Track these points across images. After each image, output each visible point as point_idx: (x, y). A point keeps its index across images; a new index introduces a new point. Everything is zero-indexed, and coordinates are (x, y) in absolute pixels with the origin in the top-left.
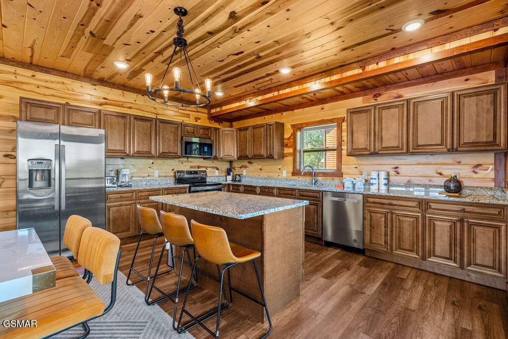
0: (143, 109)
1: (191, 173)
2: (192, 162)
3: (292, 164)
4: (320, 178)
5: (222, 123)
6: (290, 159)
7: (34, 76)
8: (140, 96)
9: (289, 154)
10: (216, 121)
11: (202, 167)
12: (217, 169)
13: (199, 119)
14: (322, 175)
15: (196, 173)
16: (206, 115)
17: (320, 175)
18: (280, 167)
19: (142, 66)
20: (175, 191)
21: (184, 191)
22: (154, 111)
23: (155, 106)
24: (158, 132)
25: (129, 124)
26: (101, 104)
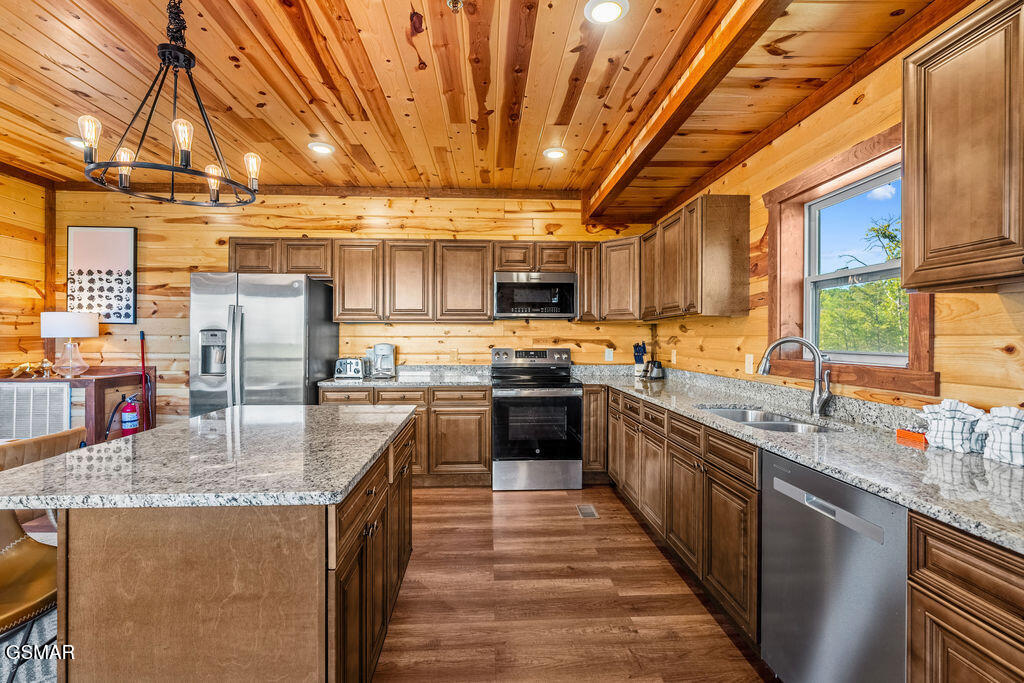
0: (428, 225)
1: (526, 354)
2: (536, 329)
3: (767, 333)
4: (845, 391)
5: (627, 227)
6: (760, 313)
7: (264, 202)
8: (421, 200)
9: (761, 297)
10: (609, 226)
11: (565, 341)
12: (611, 345)
13: (559, 226)
14: (853, 377)
15: (541, 354)
16: (579, 215)
17: (844, 377)
18: (739, 342)
19: (345, 139)
20: (457, 394)
21: (480, 395)
22: (449, 225)
23: (451, 215)
24: (439, 267)
25: (381, 259)
26: (353, 229)
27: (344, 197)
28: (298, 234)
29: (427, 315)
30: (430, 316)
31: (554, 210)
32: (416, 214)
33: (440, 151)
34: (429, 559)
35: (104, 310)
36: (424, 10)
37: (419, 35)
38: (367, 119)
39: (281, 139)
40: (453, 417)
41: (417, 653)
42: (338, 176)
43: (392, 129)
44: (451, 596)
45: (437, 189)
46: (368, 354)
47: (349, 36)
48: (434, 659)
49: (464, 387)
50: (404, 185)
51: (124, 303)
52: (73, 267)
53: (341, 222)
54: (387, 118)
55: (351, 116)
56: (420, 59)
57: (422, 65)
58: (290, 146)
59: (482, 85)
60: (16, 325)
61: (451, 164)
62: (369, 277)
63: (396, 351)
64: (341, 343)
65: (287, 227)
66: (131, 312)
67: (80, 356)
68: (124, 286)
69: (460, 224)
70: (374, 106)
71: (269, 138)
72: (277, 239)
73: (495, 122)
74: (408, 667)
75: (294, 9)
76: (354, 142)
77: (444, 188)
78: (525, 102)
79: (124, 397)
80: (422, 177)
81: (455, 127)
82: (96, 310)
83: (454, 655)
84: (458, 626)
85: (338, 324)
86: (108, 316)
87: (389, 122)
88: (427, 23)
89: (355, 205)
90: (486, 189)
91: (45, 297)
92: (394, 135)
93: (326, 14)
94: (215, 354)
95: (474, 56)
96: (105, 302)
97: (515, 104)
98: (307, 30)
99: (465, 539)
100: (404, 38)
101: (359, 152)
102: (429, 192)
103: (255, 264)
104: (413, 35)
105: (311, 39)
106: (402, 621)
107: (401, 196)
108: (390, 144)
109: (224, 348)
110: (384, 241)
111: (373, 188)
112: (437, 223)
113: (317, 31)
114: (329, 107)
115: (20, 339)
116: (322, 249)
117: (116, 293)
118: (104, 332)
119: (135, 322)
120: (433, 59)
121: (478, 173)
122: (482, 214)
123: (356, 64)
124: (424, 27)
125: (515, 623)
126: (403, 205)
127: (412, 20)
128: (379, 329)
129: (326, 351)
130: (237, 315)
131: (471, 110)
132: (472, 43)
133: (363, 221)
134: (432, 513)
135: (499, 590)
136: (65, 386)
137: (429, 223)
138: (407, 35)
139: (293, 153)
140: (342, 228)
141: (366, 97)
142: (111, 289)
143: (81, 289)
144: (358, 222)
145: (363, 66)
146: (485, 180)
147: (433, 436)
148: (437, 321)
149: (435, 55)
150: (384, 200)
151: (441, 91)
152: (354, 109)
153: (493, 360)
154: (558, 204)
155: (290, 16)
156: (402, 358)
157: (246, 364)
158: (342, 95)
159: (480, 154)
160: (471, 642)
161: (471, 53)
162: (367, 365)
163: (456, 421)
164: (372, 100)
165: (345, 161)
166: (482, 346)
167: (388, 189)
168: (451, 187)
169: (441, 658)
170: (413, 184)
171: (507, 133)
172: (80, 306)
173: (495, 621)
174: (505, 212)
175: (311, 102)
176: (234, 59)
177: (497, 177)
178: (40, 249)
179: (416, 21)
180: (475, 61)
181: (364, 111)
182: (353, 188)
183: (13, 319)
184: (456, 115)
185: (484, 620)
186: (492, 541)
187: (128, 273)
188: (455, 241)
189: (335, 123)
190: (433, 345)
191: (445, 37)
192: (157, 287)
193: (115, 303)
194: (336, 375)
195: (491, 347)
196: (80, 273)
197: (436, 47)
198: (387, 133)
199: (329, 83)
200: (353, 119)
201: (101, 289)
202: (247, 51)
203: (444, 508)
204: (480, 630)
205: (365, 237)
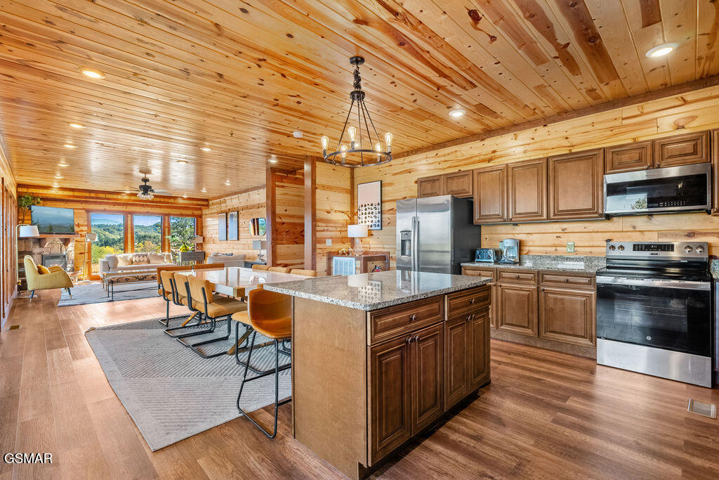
1: (646, 247)
8: (540, 128)
11: (704, 234)
13: (692, 118)
15: (666, 247)
19: (468, 103)
20: (563, 278)
21: (586, 280)
22: (566, 143)
23: (566, 134)
24: (551, 179)
25: (505, 178)
26: (490, 160)
27: (484, 140)
28: (456, 170)
29: (541, 216)
30: (545, 217)
31: (685, 102)
32: (536, 140)
33: (539, 88)
34: (508, 391)
35: (370, 224)
36: (475, 6)
37: (481, 21)
38: (475, 86)
39: (433, 115)
40: (559, 297)
41: (464, 437)
42: (476, 127)
43: (494, 86)
44: (509, 418)
45: (553, 116)
46: (500, 246)
47: (439, 44)
48: (472, 445)
49: (570, 273)
50: (524, 121)
51: (377, 219)
52: (360, 204)
53: (482, 157)
54: (487, 81)
55: (464, 88)
56: (490, 36)
57: (493, 38)
58: (440, 118)
59: (548, 30)
60: (341, 231)
61: (555, 94)
62: (498, 192)
63: (520, 244)
64: (482, 239)
65: (450, 167)
66: (380, 224)
67: (362, 246)
68: (377, 211)
69: (574, 140)
70: (475, 77)
71: (427, 117)
72: (441, 175)
73: (576, 50)
74: (454, 441)
75: (406, 46)
76: (476, 103)
77: (559, 114)
78: (596, 24)
79: (376, 266)
80: (536, 111)
81: (542, 68)
82: (367, 223)
83: (487, 450)
84: (502, 436)
85: (480, 226)
86: (371, 226)
87: (490, 83)
88: (481, 12)
89: (491, 144)
90: (600, 105)
91: (350, 218)
92: (499, 90)
93: (422, 39)
94: (407, 244)
95: (528, 14)
96: (370, 220)
97: (587, 29)
98: (418, 53)
99: (546, 389)
100: (472, 29)
101: (482, 109)
102: (546, 121)
103: (430, 192)
104: (476, 24)
105: (422, 56)
106: (466, 417)
107: (524, 129)
108: (500, 97)
109: (410, 240)
110: (507, 165)
111: (503, 128)
112: (555, 143)
113: (423, 50)
114: (449, 88)
115: (342, 238)
116: (466, 178)
117: (374, 214)
118: (370, 234)
119: (381, 229)
120: (497, 31)
121: (585, 94)
122: (597, 127)
123: (452, 57)
124: (480, 16)
125: (548, 454)
126: (525, 136)
127: (470, 16)
128: (508, 228)
129: (469, 244)
130: (416, 223)
131: (548, 50)
132: (521, 7)
133: (497, 154)
134: (531, 365)
135: (550, 429)
136: (354, 259)
137: (546, 145)
138: (473, 26)
139: (443, 121)
140: (483, 161)
141: (467, 73)
142: (372, 213)
143: (362, 214)
144: (493, 154)
145: (457, 56)
146: (597, 97)
147: (542, 308)
148: (549, 220)
149: (498, 29)
150: (511, 135)
151: (517, 48)
152: (464, 84)
153: (607, 252)
154: (689, 96)
155: (406, 49)
156: (526, 249)
157: (421, 254)
158: (453, 78)
159: (577, 80)
160: (504, 449)
161: (524, 13)
162: (498, 254)
163: (562, 300)
164: (472, 74)
165: (475, 116)
166: (600, 240)
167: (514, 127)
168: (566, 112)
169: (477, 446)
170: (531, 118)
171: (594, 55)
172: (362, 222)
173: (532, 445)
174: (623, 119)
175: (438, 89)
176: (393, 83)
177: (606, 91)
178: (349, 196)
179: (474, 16)
180: (531, 17)
181: (471, 83)
182: (489, 132)
183: (340, 229)
184: (538, 59)
185: (524, 441)
186: (569, 397)
187: (379, 204)
188: (571, 153)
189: (457, 96)
190: (551, 239)
191: (498, 14)
192: (389, 210)
193: (374, 219)
194: (476, 260)
195: (608, 241)
196: (362, 206)
197: (495, 23)
198: (493, 90)
199: (442, 75)
200: (467, 90)
201: (369, 213)
202: (396, 76)
203: (542, 364)
204: (516, 445)
205: (497, 164)
